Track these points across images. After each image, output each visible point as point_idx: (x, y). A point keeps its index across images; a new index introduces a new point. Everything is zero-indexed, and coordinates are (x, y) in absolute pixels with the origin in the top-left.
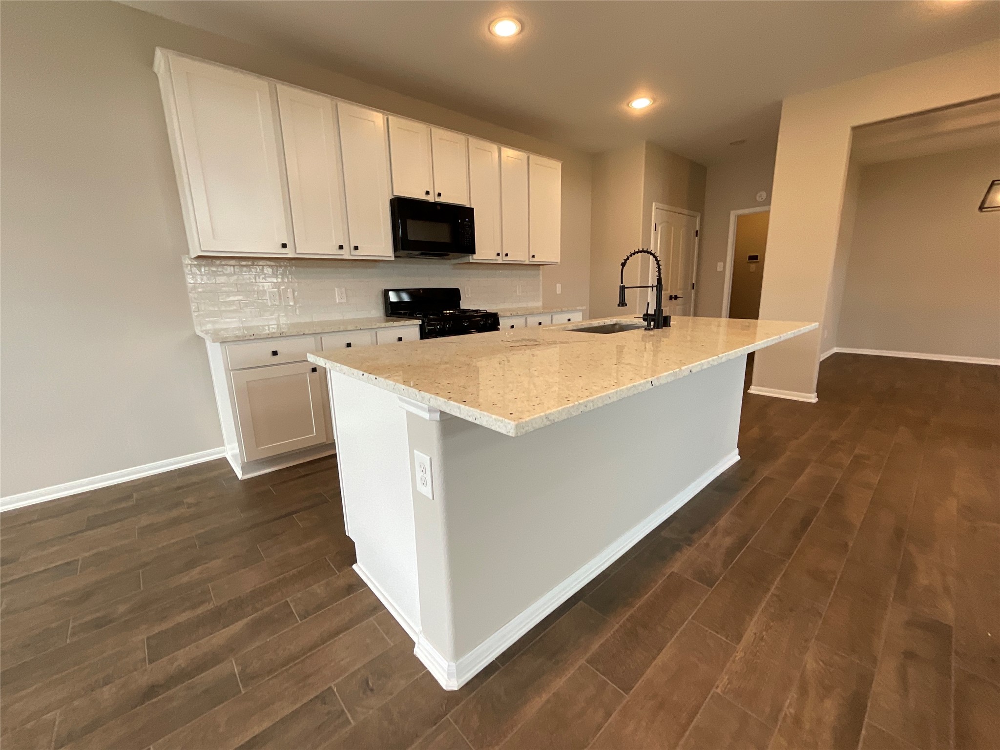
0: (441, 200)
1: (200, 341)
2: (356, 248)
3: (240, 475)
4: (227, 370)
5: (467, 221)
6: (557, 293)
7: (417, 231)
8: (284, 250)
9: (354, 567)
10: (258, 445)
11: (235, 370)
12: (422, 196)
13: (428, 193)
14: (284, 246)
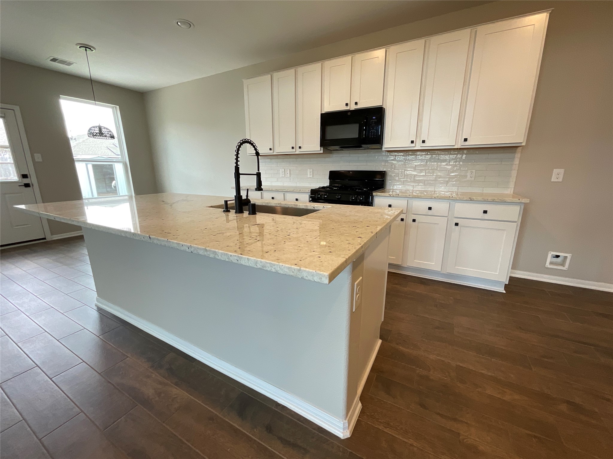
0: (359, 106)
2: (300, 147)
5: (374, 119)
8: (271, 151)
12: (344, 108)
13: (347, 105)
14: (270, 149)
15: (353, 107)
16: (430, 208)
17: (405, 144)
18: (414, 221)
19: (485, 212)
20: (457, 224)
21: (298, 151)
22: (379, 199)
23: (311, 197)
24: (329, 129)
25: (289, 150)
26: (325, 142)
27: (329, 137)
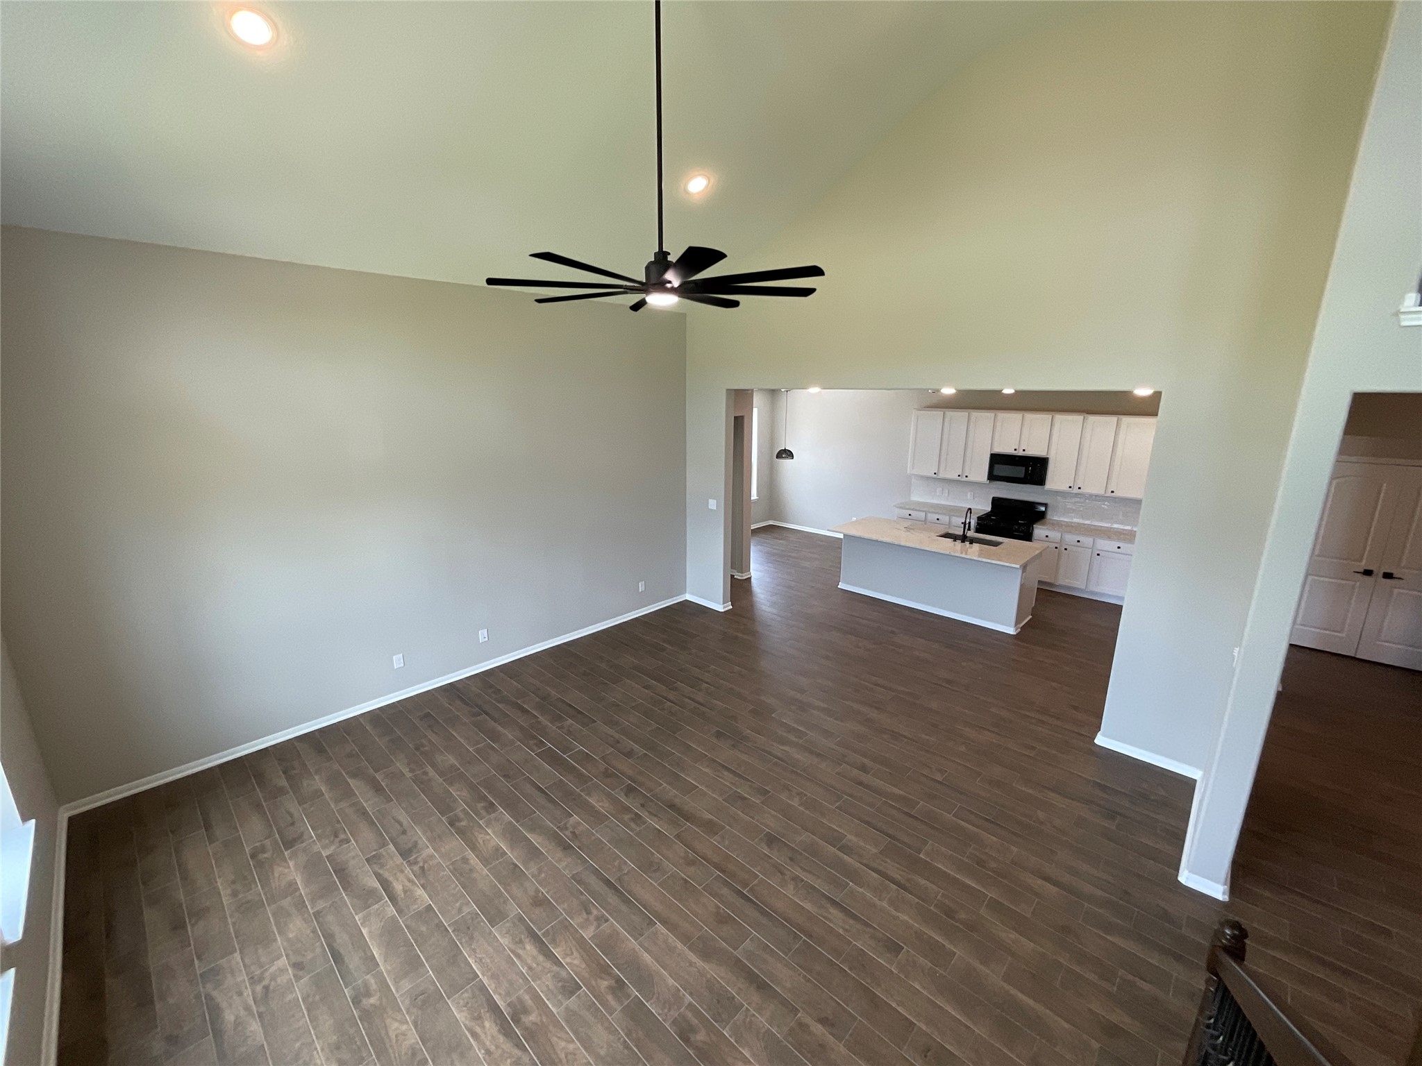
0: (1027, 453)
2: (967, 476)
5: (1039, 465)
7: (1002, 470)
12: (1012, 452)
13: (1015, 450)
14: (935, 474)
15: (1021, 453)
16: (1079, 541)
17: (1064, 487)
18: (1066, 549)
19: (1119, 548)
20: (1098, 555)
21: (965, 479)
22: (1039, 531)
23: (978, 523)
24: (996, 466)
25: (956, 477)
26: (992, 477)
27: (996, 473)
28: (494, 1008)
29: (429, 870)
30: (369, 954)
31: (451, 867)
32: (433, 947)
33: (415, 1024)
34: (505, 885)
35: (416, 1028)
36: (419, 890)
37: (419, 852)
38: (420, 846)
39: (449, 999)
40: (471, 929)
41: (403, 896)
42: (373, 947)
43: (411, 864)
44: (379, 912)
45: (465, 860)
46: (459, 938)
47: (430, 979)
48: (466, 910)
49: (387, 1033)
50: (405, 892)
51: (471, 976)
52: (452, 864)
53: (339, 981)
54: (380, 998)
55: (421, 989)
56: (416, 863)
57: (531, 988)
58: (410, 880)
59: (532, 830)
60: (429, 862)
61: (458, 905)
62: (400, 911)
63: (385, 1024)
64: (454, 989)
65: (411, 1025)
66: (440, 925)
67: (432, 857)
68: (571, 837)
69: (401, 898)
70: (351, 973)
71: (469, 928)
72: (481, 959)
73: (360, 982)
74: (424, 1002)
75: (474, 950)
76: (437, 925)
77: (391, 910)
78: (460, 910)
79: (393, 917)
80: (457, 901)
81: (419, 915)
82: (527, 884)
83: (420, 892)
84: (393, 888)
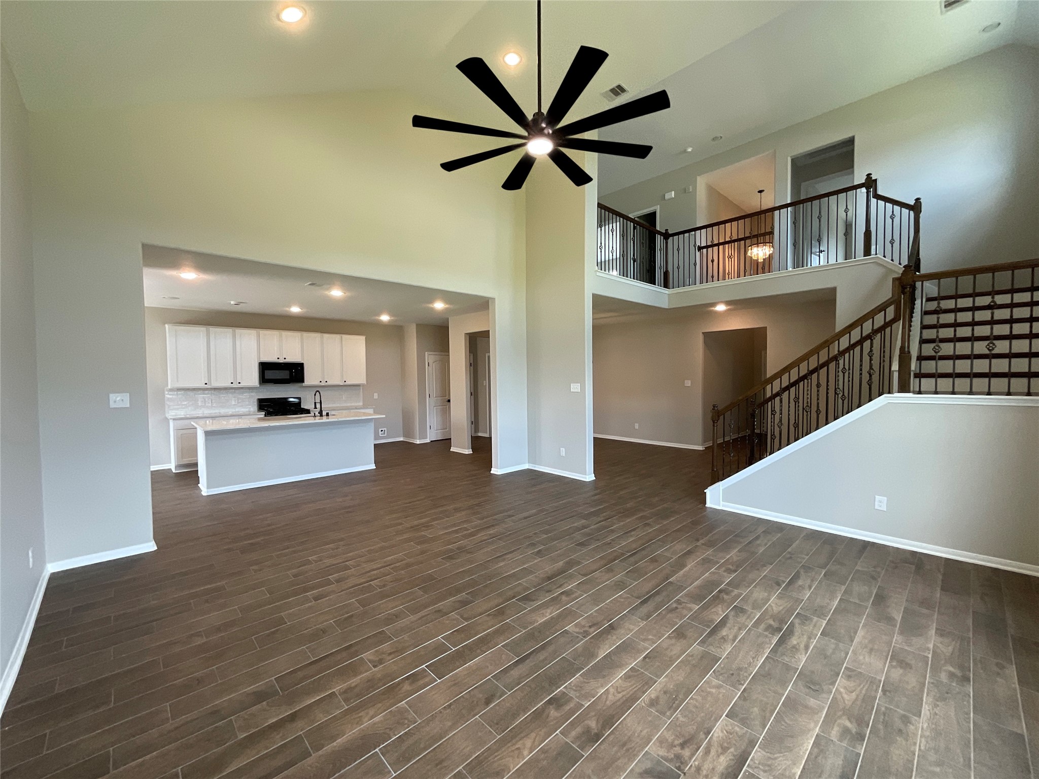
0: (287, 360)
1: (167, 420)
2: (239, 383)
3: (174, 471)
4: (174, 430)
5: (299, 369)
6: (375, 398)
7: (269, 374)
8: (206, 385)
9: (199, 485)
10: (182, 458)
11: (177, 430)
12: (275, 360)
13: (279, 359)
15: (281, 361)
21: (238, 385)
24: (265, 372)
25: (229, 385)
27: (265, 378)
28: (781, 641)
29: (683, 736)
30: (816, 750)
31: (668, 714)
32: (768, 695)
33: (833, 683)
34: (672, 661)
35: (836, 682)
36: (716, 735)
37: (659, 763)
38: (648, 765)
39: (798, 669)
40: (731, 672)
41: (732, 750)
42: (806, 750)
43: (682, 763)
44: (767, 768)
45: (653, 703)
46: (745, 678)
47: (795, 685)
48: (715, 682)
49: (856, 699)
50: (724, 750)
51: (770, 660)
52: (664, 714)
53: (860, 766)
54: (840, 717)
55: (807, 690)
56: (678, 757)
57: (753, 626)
58: (707, 751)
59: (593, 655)
60: (670, 740)
61: (714, 691)
62: (752, 743)
63: (852, 704)
64: (788, 668)
65: (836, 685)
66: (743, 697)
67: (661, 741)
68: (599, 627)
69: (736, 750)
70: (845, 757)
71: (732, 674)
72: (753, 658)
73: (844, 744)
74: (814, 684)
75: (750, 664)
76: (745, 699)
77: (756, 754)
78: (718, 687)
79: (763, 747)
80: (709, 693)
81: (744, 722)
82: (665, 645)
83: (717, 732)
84: (727, 768)
